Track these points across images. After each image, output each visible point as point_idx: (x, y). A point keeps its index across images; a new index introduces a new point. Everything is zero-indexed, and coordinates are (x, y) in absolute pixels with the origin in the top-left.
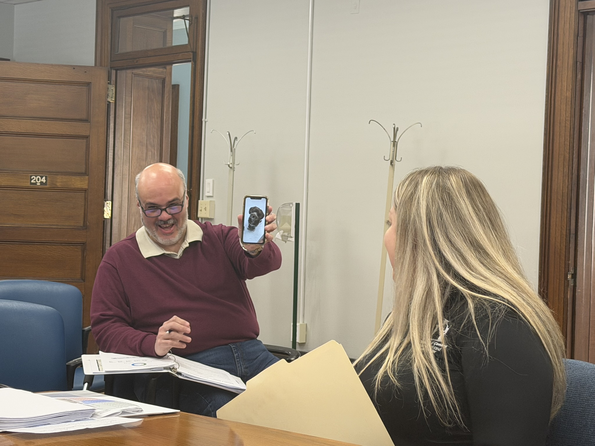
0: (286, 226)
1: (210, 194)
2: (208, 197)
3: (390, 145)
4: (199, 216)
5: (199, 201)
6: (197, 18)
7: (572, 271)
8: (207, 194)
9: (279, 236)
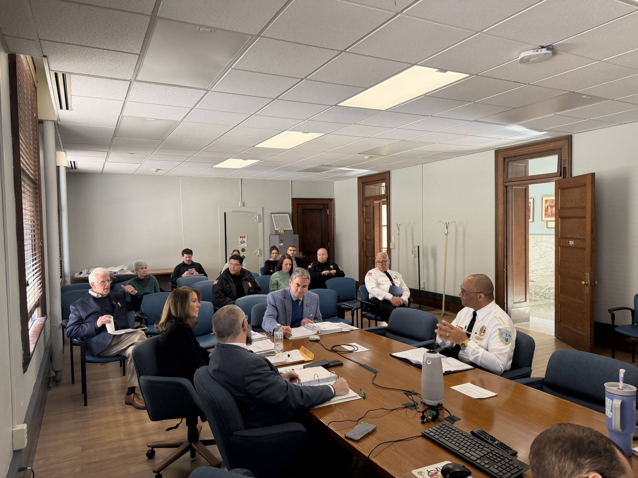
0: (415, 253)
1: (394, 241)
4: (390, 248)
5: (390, 243)
6: (387, 186)
7: (505, 268)
8: (392, 241)
9: (413, 256)
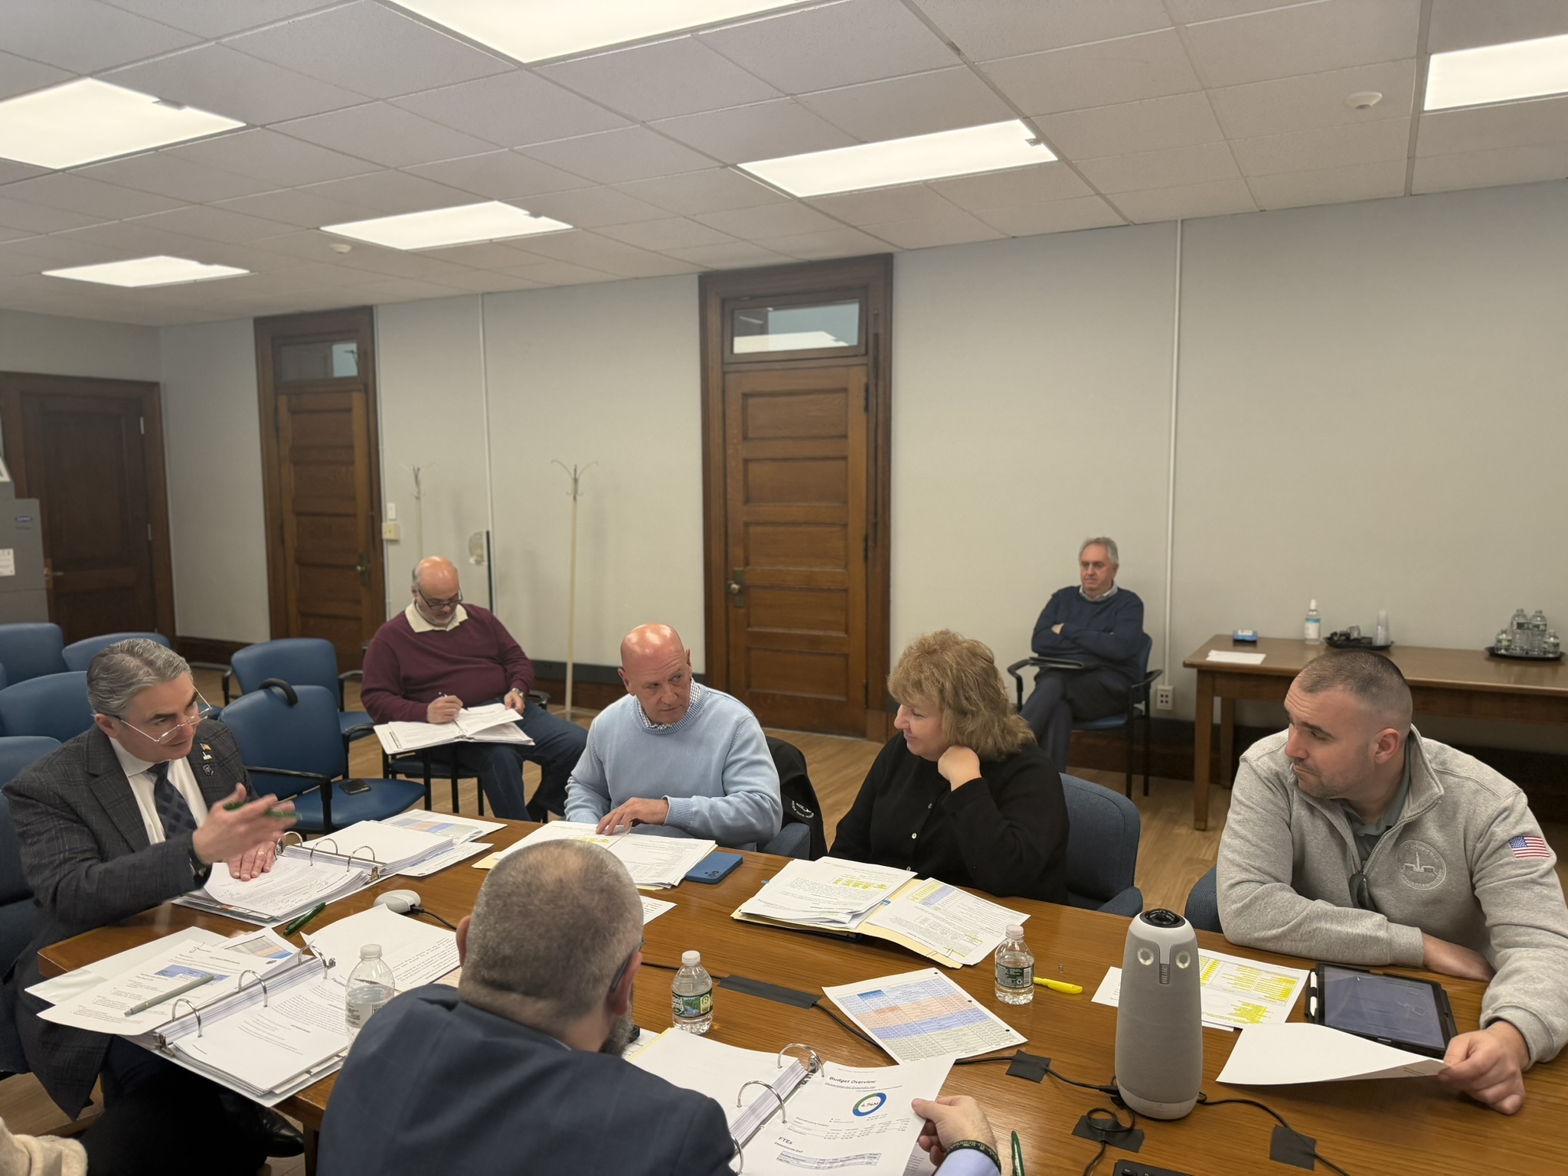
0: (479, 552)
1: (394, 517)
2: (392, 520)
3: (571, 482)
4: (383, 537)
5: (382, 524)
6: (365, 354)
8: (390, 517)
9: (472, 560)
